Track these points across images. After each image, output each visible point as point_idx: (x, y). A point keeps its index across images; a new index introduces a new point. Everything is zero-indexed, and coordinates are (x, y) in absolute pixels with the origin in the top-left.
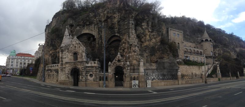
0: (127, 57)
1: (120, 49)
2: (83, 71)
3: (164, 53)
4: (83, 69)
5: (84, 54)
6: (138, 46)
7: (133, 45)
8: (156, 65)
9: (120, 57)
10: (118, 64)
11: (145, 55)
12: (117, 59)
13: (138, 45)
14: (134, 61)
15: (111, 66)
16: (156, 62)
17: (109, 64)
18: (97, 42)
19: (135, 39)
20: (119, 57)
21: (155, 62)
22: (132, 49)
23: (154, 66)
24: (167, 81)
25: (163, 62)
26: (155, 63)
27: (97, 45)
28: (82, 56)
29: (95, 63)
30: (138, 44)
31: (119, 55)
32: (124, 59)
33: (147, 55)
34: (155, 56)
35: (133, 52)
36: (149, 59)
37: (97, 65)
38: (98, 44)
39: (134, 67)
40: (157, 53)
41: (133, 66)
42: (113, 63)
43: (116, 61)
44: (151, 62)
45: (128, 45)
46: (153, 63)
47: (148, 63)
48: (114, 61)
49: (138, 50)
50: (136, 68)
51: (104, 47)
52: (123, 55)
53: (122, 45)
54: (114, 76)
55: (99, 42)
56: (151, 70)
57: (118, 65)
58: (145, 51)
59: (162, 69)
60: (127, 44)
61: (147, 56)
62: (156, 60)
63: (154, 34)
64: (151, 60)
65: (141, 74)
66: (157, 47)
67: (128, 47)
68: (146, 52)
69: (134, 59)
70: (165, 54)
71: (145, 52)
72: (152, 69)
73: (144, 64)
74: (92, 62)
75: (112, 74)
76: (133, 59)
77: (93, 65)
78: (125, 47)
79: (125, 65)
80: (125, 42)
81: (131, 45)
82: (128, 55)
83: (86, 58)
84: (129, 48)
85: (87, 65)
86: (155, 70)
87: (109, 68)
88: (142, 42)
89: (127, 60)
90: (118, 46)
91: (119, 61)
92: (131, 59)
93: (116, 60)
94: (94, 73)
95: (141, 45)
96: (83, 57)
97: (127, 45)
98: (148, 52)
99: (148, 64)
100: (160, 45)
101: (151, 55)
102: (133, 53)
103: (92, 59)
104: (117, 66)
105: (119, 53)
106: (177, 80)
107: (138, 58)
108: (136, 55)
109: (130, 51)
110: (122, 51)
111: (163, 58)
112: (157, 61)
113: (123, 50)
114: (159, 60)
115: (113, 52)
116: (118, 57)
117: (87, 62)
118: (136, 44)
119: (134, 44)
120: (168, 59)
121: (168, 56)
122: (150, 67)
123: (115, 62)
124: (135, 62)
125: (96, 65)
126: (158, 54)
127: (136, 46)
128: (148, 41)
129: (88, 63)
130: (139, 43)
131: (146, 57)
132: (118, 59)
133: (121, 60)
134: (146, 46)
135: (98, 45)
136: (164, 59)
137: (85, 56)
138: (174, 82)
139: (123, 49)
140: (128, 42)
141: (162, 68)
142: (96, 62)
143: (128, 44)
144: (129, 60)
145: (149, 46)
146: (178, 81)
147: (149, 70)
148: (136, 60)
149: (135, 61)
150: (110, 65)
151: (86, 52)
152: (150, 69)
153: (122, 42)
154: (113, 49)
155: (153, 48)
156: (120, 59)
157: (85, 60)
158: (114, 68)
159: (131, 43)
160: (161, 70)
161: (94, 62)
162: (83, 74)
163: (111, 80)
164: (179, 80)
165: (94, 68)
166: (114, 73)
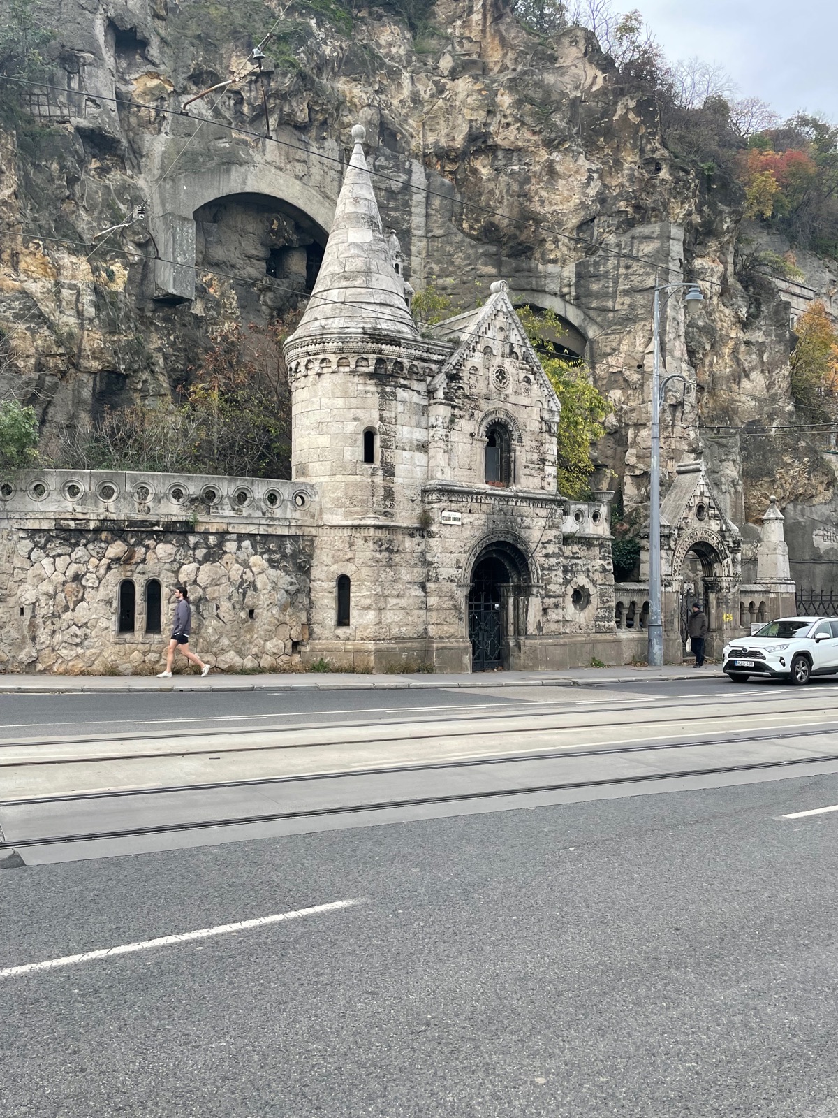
2: (550, 568)
4: (552, 554)
9: (706, 491)
10: (698, 528)
12: (693, 497)
15: (672, 543)
17: (663, 531)
20: (701, 488)
22: (677, 436)
28: (543, 461)
29: (596, 516)
31: (701, 477)
34: (772, 482)
37: (607, 533)
40: (784, 465)
44: (747, 518)
54: (680, 598)
57: (698, 536)
58: (726, 448)
61: (734, 483)
63: (758, 336)
64: (746, 506)
65: (782, 589)
68: (733, 457)
71: (727, 454)
77: (591, 527)
79: (725, 538)
84: (670, 423)
85: (566, 526)
87: (663, 553)
91: (702, 512)
93: (690, 508)
94: (594, 582)
98: (738, 458)
100: (792, 414)
101: (753, 476)
104: (696, 544)
114: (792, 510)
116: (698, 490)
123: (685, 520)
125: (600, 529)
126: (789, 473)
129: (566, 514)
132: (698, 501)
133: (710, 507)
136: (815, 501)
142: (602, 510)
150: (669, 536)
155: (755, 428)
156: (705, 500)
158: (683, 553)
159: (677, 395)
162: (551, 587)
163: (672, 622)
165: (597, 550)
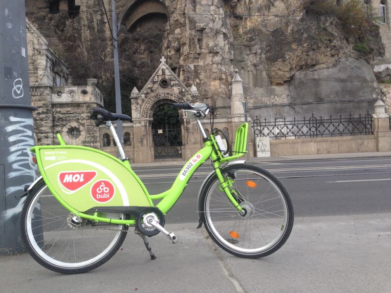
0: (189, 72)
1: (165, 45)
2: (42, 120)
3: (319, 48)
4: (43, 113)
5: (42, 62)
6: (224, 34)
7: (207, 30)
8: (287, 92)
9: (167, 72)
10: (162, 92)
11: (250, 60)
12: (157, 76)
13: (224, 31)
14: (213, 83)
15: (140, 101)
16: (289, 81)
17: (132, 96)
18: (86, 23)
19: (212, 8)
20: (163, 71)
21: (285, 82)
22: (204, 46)
23: (282, 96)
24: (329, 138)
25: (314, 80)
26: (286, 86)
27: (86, 34)
28: (37, 69)
29: (85, 92)
30: (224, 24)
31: (163, 65)
32: (182, 77)
33: (255, 62)
34: (284, 61)
35: (210, 52)
36: (264, 73)
37: (93, 100)
38: (91, 28)
39: (214, 102)
40: (292, 50)
41: (212, 98)
42: (144, 90)
43: (156, 86)
44: (271, 83)
45: (193, 32)
46: (279, 84)
47: (261, 87)
48: (149, 84)
49: (227, 47)
50: (219, 103)
51: (112, 39)
52: (178, 66)
53: (172, 32)
54: (150, 129)
55: (91, 21)
56: (270, 110)
57: (162, 96)
58: (249, 47)
59: (308, 103)
60: (188, 26)
61: (255, 65)
62: (288, 75)
64: (270, 77)
65: (236, 120)
66: (292, 30)
67: (191, 40)
68: (254, 51)
69: (214, 76)
70: (323, 49)
71: (250, 50)
72: (276, 105)
73: (246, 90)
74: (75, 88)
75: (143, 123)
76: (209, 78)
77: (79, 98)
78: (182, 40)
79: (184, 96)
80: (182, 20)
81: (202, 30)
82: (192, 66)
83: (51, 78)
84: (196, 40)
85: (56, 99)
86: (287, 109)
87: (133, 107)
88: (239, 17)
89: (191, 82)
90: (159, 37)
91: (164, 83)
92: (202, 76)
93: (154, 83)
94: (83, 125)
95: (236, 27)
96: (40, 72)
97: (188, 33)
98: (259, 51)
99: (259, 91)
100: (302, 20)
101: (272, 60)
102: (209, 59)
103: (70, 81)
104: (159, 101)
105: (163, 60)
106: (371, 136)
107: (225, 73)
108: (217, 64)
109: (198, 51)
110: (173, 52)
111: (314, 65)
112: (292, 78)
113: (178, 50)
114: (299, 75)
115: (144, 57)
116: (160, 72)
117: (55, 90)
118: (218, 25)
119: (211, 25)
120: (334, 66)
121: (333, 56)
122: (266, 100)
123: (151, 88)
124: (215, 86)
125: (88, 98)
126: (295, 54)
127: (217, 33)
128: (259, 10)
129: (59, 93)
130: (228, 21)
131: (252, 68)
132: (160, 78)
133: (171, 80)
134: (253, 30)
135: (88, 32)
136: (317, 67)
137: (45, 69)
138: (360, 142)
139: (176, 44)
140: (192, 22)
141: (310, 101)
142: (89, 89)
143: (190, 29)
144: (198, 81)
145: (264, 29)
146: (377, 139)
147: (264, 110)
148: (221, 79)
149: (217, 82)
150: (136, 98)
151: (49, 55)
152: (266, 106)
153: (172, 20)
154: (143, 47)
155: (277, 33)
156: (167, 77)
157: (47, 81)
158: (149, 106)
159: (202, 25)
160: (305, 107)
161: (81, 89)
162: (43, 129)
163: (142, 142)
164: (380, 134)
165: (84, 109)
166: (150, 121)
